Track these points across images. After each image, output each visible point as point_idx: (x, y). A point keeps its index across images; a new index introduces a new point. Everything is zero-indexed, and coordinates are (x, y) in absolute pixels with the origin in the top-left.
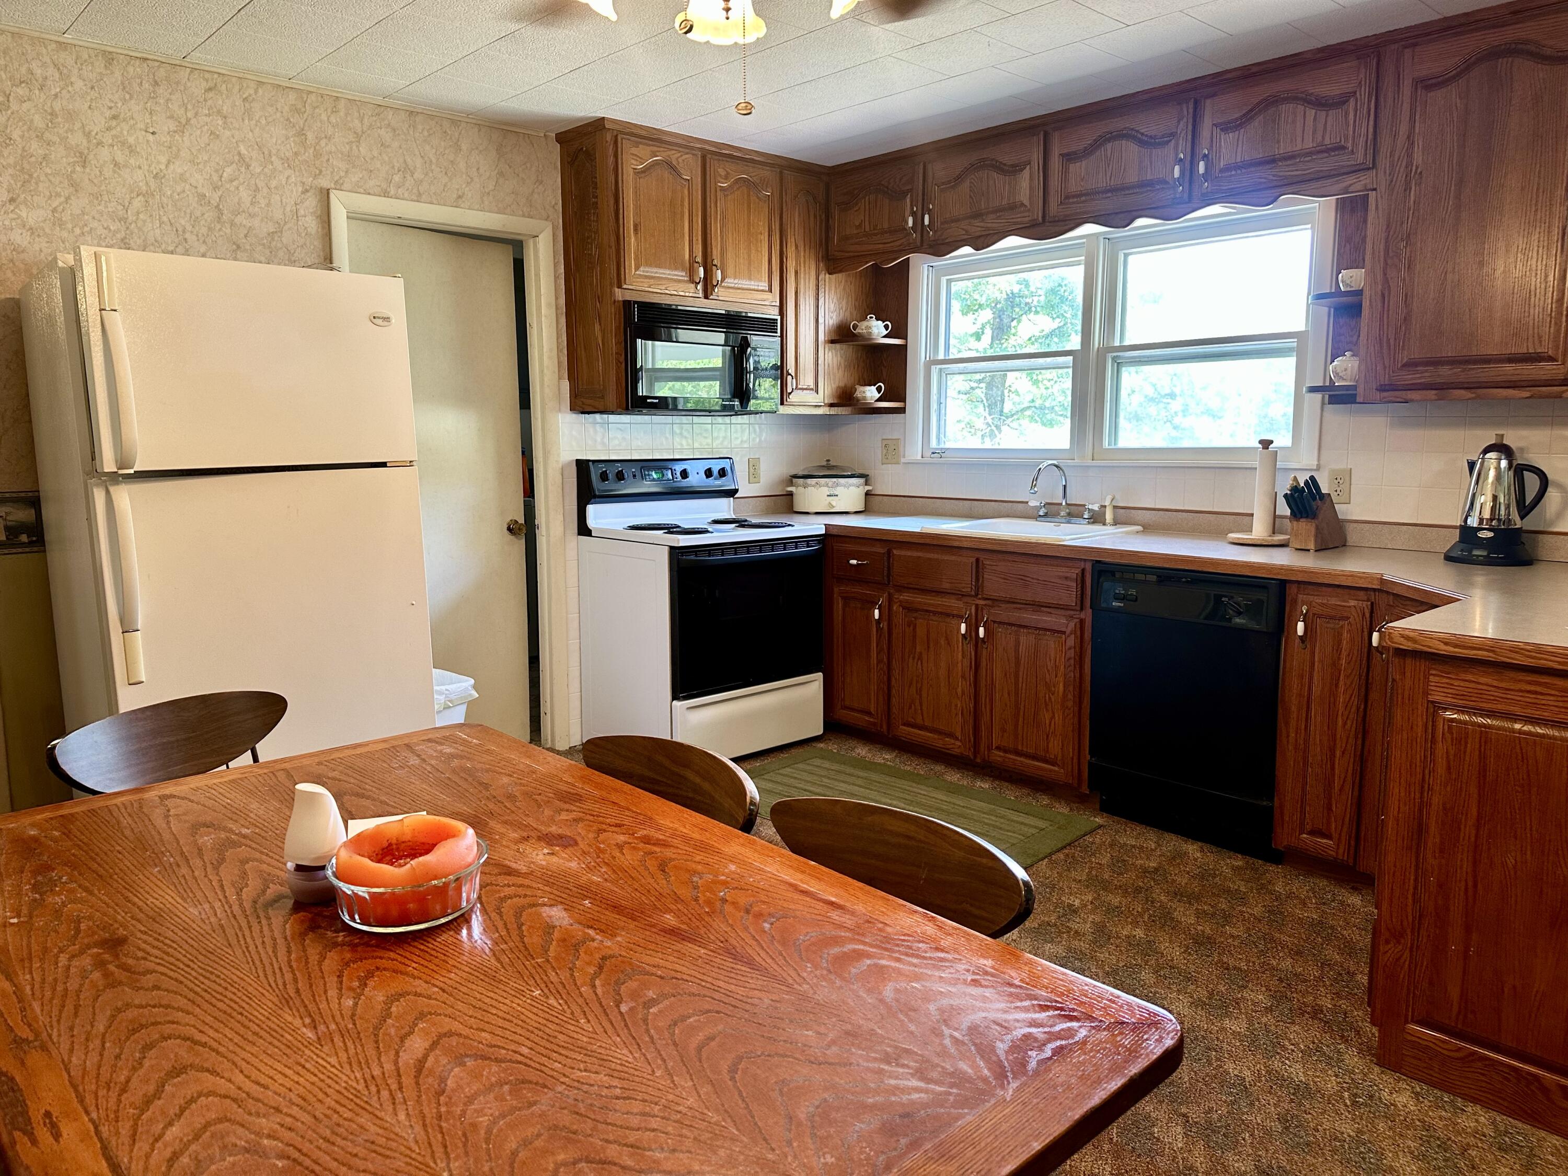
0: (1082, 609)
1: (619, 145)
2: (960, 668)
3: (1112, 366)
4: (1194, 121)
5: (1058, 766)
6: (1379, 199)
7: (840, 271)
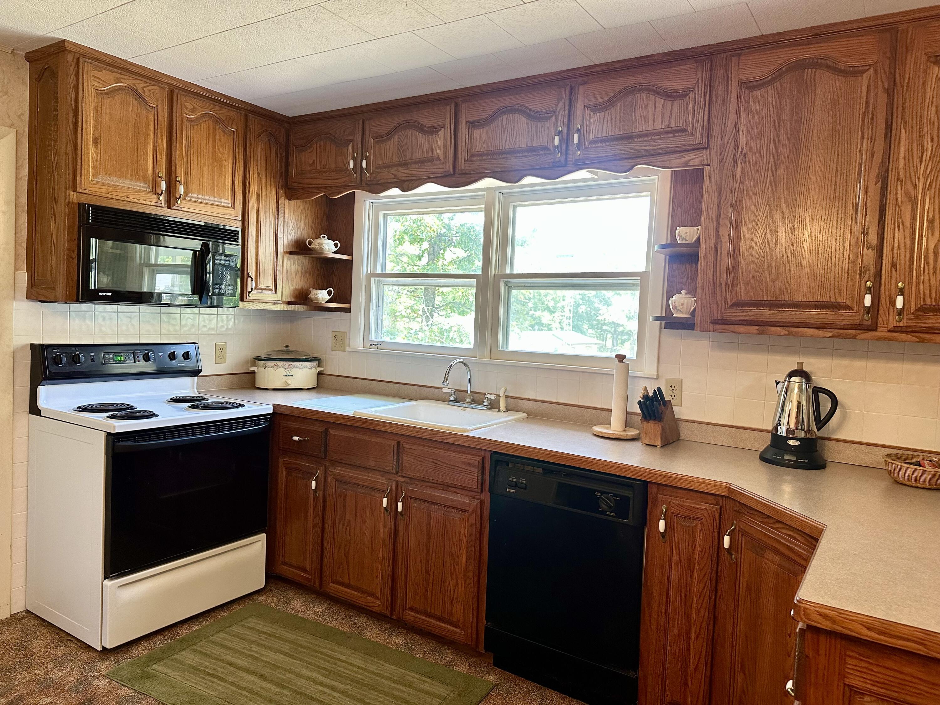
0: (482, 491)
1: (81, 66)
2: (381, 536)
3: (505, 288)
4: (570, 106)
5: (460, 628)
6: (712, 172)
7: (298, 198)
